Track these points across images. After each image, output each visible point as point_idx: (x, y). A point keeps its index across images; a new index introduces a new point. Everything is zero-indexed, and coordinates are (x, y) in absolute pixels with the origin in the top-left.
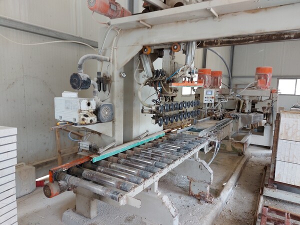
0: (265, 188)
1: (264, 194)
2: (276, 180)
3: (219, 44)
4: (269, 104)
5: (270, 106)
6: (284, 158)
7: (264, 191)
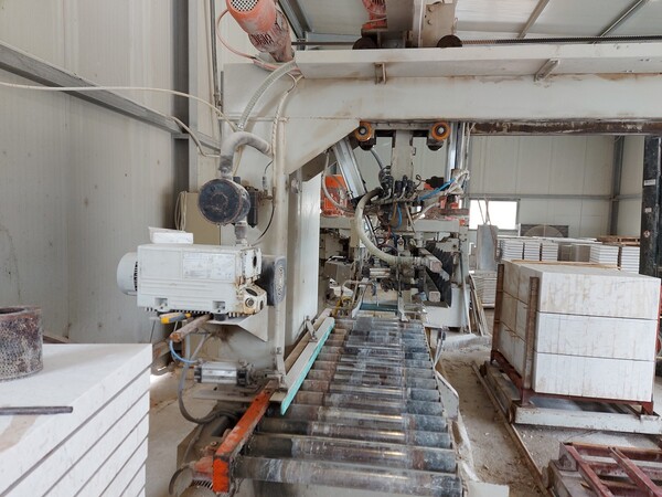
0: (518, 409)
1: (518, 421)
2: (537, 390)
3: (505, 131)
4: (454, 246)
5: (457, 250)
6: (550, 348)
7: (518, 415)
